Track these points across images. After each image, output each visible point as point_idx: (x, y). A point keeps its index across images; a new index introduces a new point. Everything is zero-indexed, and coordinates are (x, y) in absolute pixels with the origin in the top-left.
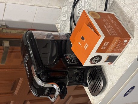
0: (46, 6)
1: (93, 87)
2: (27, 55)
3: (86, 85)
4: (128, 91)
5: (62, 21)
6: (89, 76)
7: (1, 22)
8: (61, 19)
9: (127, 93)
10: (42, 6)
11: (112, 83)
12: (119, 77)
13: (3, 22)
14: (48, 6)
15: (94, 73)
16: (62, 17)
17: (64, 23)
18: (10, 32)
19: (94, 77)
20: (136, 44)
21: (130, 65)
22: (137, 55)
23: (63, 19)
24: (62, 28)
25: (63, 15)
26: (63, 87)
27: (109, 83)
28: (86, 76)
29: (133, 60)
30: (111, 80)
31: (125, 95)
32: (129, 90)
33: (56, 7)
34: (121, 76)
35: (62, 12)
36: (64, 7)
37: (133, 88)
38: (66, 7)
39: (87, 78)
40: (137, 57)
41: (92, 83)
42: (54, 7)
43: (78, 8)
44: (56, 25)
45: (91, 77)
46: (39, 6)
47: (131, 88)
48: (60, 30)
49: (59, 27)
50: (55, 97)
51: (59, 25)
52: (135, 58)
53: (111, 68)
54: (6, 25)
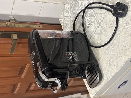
0: (51, 2)
1: (91, 81)
2: (34, 53)
3: (85, 78)
4: (121, 84)
5: (65, 17)
6: (88, 70)
7: (10, 16)
8: (64, 15)
9: (120, 85)
10: (47, 2)
11: (107, 79)
12: (113, 74)
13: (12, 16)
14: (53, 2)
15: (91, 68)
16: (65, 13)
17: (67, 19)
18: (18, 27)
19: (91, 72)
20: (129, 48)
21: (123, 65)
22: (130, 57)
23: (66, 15)
24: (65, 23)
25: (66, 12)
26: (64, 81)
27: (105, 77)
28: (85, 70)
29: (126, 61)
30: (106, 75)
31: (119, 88)
32: (123, 83)
33: (60, 2)
34: (115, 73)
35: (65, 8)
36: (67, 4)
37: (126, 82)
38: (69, 5)
39: (86, 72)
40: (129, 59)
41: (90, 77)
42: (58, 3)
43: (80, 7)
44: (60, 20)
45: (89, 71)
46: (45, 2)
47: (124, 82)
48: (63, 24)
49: (63, 22)
50: (57, 90)
51: (63, 20)
52: (128, 59)
53: (107, 66)
54: (14, 19)
